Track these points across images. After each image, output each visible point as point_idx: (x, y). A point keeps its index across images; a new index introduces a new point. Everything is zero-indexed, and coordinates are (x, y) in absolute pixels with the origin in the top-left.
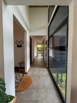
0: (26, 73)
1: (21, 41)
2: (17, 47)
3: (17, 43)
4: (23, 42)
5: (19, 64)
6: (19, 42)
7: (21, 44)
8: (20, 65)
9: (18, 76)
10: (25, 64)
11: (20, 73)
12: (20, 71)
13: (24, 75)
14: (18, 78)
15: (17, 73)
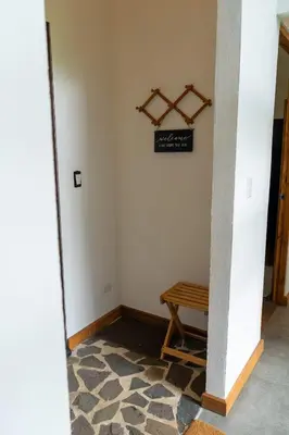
0: (219, 407)
1: (190, 88)
2: (157, 149)
3: (158, 108)
4: (207, 97)
5: (163, 301)
6: (173, 99)
7: (190, 121)
8: (174, 310)
9: (144, 403)
10: (207, 313)
11: (167, 379)
12: (170, 363)
13: (197, 418)
14: (141, 427)
15: (141, 370)
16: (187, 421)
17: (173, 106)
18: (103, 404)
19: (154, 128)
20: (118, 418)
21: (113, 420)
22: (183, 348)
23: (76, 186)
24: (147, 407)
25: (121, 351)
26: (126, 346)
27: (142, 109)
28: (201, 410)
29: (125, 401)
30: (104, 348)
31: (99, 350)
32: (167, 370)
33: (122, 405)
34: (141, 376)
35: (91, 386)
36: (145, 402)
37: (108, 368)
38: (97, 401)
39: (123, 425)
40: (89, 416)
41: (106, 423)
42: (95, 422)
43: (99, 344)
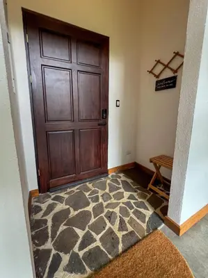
1: (177, 54)
2: (157, 90)
5: (151, 162)
6: (166, 63)
7: (175, 71)
8: (158, 168)
11: (148, 200)
12: (152, 193)
13: (159, 228)
14: (126, 219)
15: (136, 192)
16: (153, 228)
17: (166, 66)
18: (113, 201)
19: (156, 80)
20: (117, 210)
21: (114, 210)
22: (161, 188)
23: (117, 106)
24: (133, 210)
25: (129, 181)
26: (133, 179)
27: (151, 72)
28: (163, 225)
29: (123, 203)
30: (122, 177)
31: (120, 177)
32: (149, 196)
33: (121, 205)
34: (135, 194)
35: (111, 191)
36: (133, 208)
37: (121, 186)
38: (111, 198)
39: (118, 214)
40: (105, 204)
41: (111, 210)
42: (106, 207)
43: (121, 175)
